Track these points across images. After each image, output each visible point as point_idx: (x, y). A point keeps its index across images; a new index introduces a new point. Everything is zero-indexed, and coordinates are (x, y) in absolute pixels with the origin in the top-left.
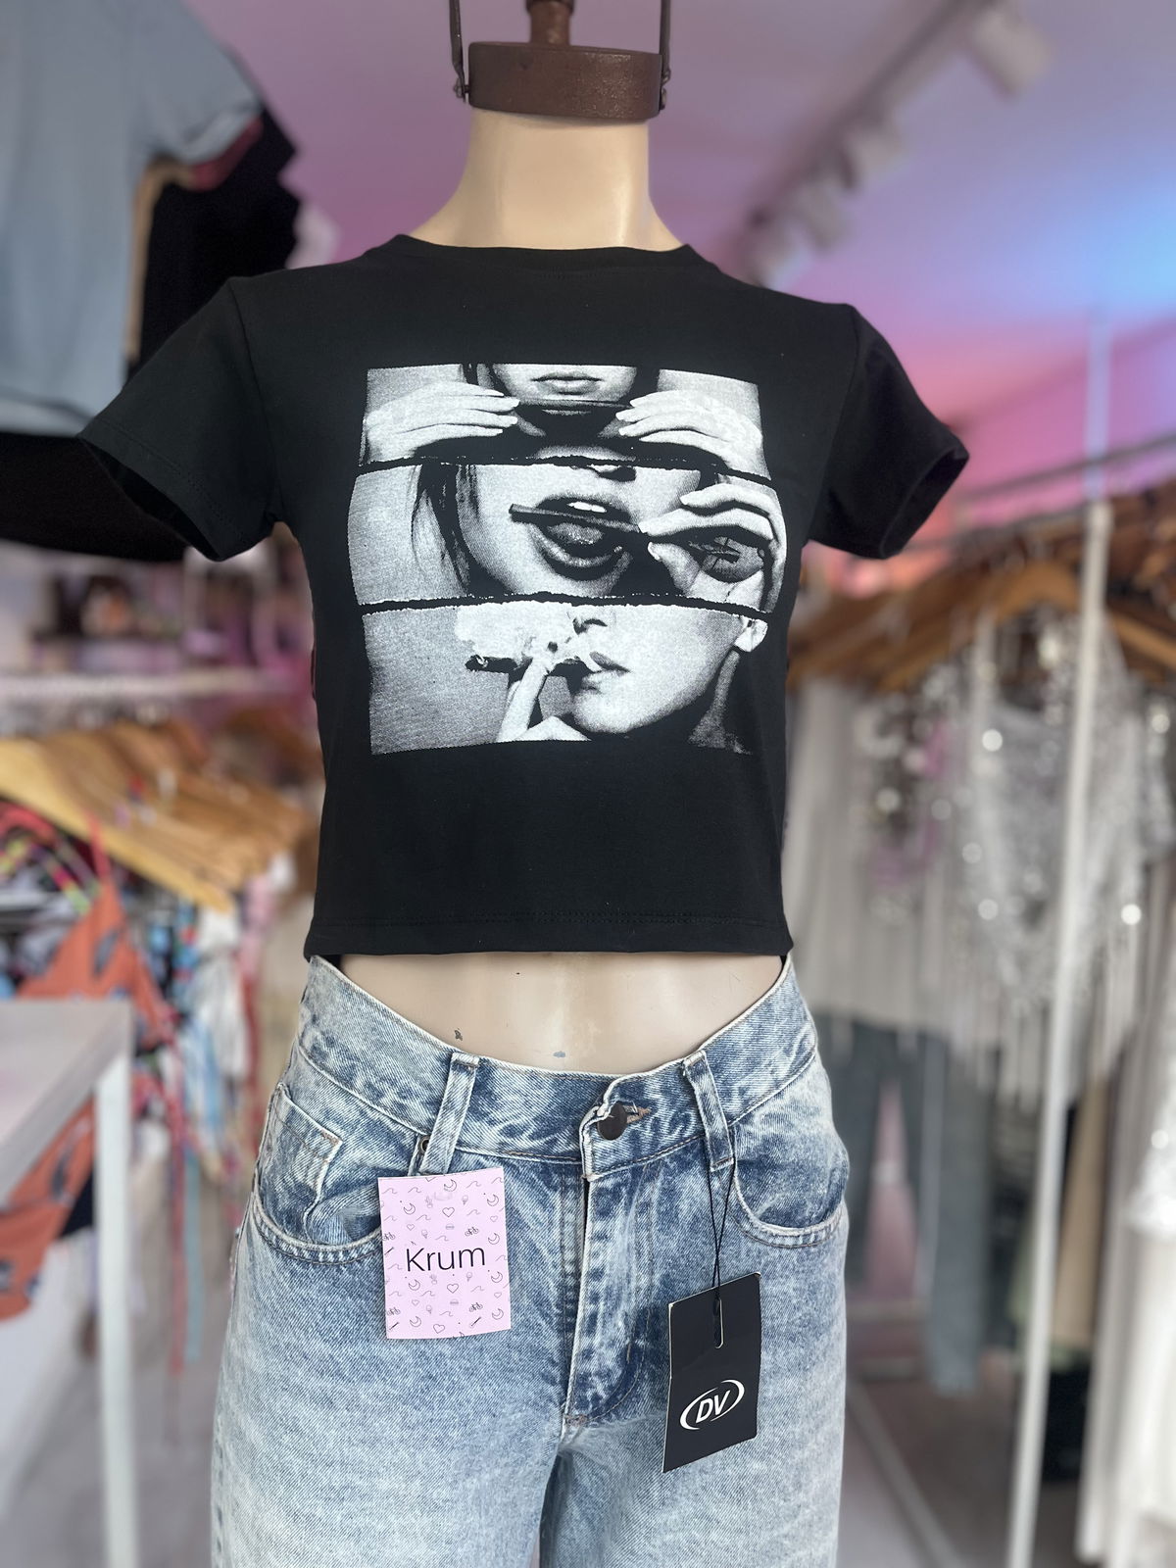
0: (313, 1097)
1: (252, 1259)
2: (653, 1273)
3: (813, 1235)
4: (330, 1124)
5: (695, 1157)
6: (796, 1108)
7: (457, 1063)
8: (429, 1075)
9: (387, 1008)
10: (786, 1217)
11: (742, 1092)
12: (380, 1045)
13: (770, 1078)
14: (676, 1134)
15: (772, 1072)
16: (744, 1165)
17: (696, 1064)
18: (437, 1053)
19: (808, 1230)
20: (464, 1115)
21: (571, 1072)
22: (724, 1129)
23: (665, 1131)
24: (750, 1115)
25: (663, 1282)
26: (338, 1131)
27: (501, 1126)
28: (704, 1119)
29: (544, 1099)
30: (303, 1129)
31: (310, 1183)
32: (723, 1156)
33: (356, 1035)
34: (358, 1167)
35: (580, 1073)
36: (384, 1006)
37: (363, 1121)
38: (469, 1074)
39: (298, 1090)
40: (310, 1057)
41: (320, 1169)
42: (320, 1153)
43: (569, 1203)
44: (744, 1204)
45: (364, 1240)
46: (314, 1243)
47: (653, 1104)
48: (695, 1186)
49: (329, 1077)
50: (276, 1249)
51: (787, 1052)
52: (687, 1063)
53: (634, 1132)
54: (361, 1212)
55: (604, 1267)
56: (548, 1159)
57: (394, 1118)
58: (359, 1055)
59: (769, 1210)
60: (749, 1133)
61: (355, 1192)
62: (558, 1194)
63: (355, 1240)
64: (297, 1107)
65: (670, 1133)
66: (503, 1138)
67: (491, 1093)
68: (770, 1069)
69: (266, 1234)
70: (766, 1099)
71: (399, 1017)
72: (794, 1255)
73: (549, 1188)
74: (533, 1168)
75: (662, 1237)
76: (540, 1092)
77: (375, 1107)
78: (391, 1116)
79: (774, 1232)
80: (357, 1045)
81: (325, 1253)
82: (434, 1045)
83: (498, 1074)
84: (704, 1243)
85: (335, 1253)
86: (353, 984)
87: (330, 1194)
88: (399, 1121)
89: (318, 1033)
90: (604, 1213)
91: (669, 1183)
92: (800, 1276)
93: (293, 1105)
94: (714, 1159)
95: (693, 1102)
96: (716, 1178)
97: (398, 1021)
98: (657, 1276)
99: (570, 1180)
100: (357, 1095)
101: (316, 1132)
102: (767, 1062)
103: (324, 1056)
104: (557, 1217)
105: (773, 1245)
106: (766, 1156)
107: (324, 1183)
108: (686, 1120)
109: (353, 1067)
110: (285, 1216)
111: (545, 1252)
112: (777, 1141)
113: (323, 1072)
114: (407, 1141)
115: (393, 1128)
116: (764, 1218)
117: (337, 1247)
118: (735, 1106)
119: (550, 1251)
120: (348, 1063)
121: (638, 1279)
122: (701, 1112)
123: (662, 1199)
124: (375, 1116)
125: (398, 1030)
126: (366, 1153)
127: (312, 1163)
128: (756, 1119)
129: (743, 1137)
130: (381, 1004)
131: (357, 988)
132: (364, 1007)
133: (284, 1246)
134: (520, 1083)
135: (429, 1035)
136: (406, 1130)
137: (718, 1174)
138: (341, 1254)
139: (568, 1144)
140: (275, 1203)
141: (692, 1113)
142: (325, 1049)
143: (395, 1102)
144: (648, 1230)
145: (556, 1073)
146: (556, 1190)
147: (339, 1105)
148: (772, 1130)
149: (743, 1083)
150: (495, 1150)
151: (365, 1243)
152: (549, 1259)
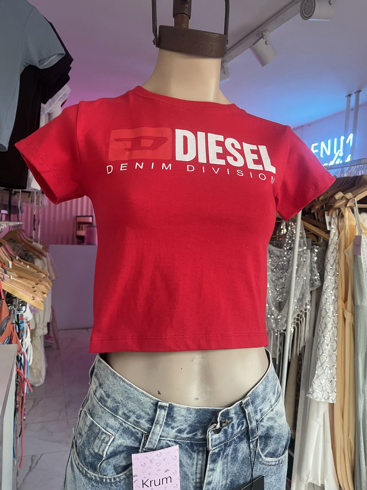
0: (101, 418)
1: (74, 477)
2: (227, 479)
3: (281, 460)
4: (108, 429)
5: (245, 436)
6: (277, 414)
7: (160, 405)
8: (148, 410)
9: (131, 383)
10: (272, 455)
11: (261, 411)
12: (129, 398)
13: (269, 404)
14: (239, 429)
15: (270, 402)
16: (261, 437)
17: (246, 402)
18: (152, 401)
19: (279, 459)
20: (163, 426)
21: (202, 408)
22: (255, 426)
23: (235, 428)
24: (263, 419)
25: (230, 482)
26: (112, 432)
27: (176, 429)
28: (249, 422)
29: (192, 418)
30: (97, 431)
31: (101, 453)
32: (255, 435)
33: (118, 394)
34: (120, 446)
35: (205, 408)
36: (130, 383)
37: (122, 428)
38: (165, 410)
39: (94, 414)
40: (99, 401)
41: (105, 448)
42: (105, 441)
43: (200, 457)
44: (260, 452)
45: (121, 474)
46: (101, 475)
47: (232, 418)
48: (244, 447)
49: (108, 410)
50: (85, 475)
51: (274, 393)
52: (244, 402)
53: (225, 430)
54: (121, 464)
55: (212, 481)
56: (193, 441)
57: (134, 427)
58: (120, 401)
59: (267, 453)
60: (262, 425)
61: (118, 456)
62: (196, 453)
63: (117, 474)
64: (94, 421)
65: (237, 429)
66: (177, 434)
67: (172, 416)
68: (269, 401)
69: (81, 469)
70: (268, 412)
71: (136, 387)
72: (275, 467)
73: (193, 451)
74: (187, 444)
75: (231, 466)
76: (191, 416)
77: (126, 422)
78: (133, 426)
79: (269, 460)
80: (119, 398)
81: (106, 479)
82: (150, 398)
83: (175, 409)
84: (246, 467)
85: (110, 479)
86: (116, 373)
87: (109, 457)
88: (137, 428)
89: (103, 392)
90: (214, 461)
91: (235, 446)
92: (277, 474)
93: (93, 420)
94: (251, 437)
95: (245, 416)
96: (251, 444)
97: (136, 389)
98: (229, 480)
99: (201, 449)
100: (119, 418)
101: (103, 432)
102: (268, 398)
103: (106, 401)
104: (195, 462)
105: (268, 465)
106: (268, 433)
107: (106, 453)
108: (243, 423)
109: (118, 406)
110: (89, 465)
111: (190, 475)
112: (271, 428)
113: (105, 408)
114: (139, 435)
115: (133, 430)
116: (266, 456)
117: (111, 477)
118: (258, 417)
119: (192, 475)
120: (115, 404)
121: (222, 482)
122: (248, 420)
123: (232, 453)
124: (126, 426)
125: (136, 392)
126: (123, 441)
127: (102, 445)
128: (264, 420)
129: (260, 427)
130: (128, 382)
131: (119, 375)
132: (121, 383)
133: (89, 475)
134: (184, 412)
135: (148, 394)
136: (139, 431)
137: (252, 442)
138: (112, 480)
139: (201, 435)
140: (85, 459)
141: (244, 420)
142: (106, 399)
143: (135, 420)
144: (227, 464)
145: (197, 408)
146: (195, 452)
147: (112, 421)
148: (270, 424)
149: (260, 407)
150: (173, 438)
151: (122, 475)
152: (191, 477)
